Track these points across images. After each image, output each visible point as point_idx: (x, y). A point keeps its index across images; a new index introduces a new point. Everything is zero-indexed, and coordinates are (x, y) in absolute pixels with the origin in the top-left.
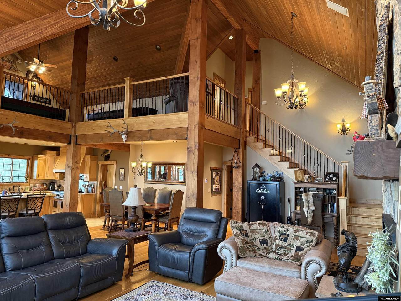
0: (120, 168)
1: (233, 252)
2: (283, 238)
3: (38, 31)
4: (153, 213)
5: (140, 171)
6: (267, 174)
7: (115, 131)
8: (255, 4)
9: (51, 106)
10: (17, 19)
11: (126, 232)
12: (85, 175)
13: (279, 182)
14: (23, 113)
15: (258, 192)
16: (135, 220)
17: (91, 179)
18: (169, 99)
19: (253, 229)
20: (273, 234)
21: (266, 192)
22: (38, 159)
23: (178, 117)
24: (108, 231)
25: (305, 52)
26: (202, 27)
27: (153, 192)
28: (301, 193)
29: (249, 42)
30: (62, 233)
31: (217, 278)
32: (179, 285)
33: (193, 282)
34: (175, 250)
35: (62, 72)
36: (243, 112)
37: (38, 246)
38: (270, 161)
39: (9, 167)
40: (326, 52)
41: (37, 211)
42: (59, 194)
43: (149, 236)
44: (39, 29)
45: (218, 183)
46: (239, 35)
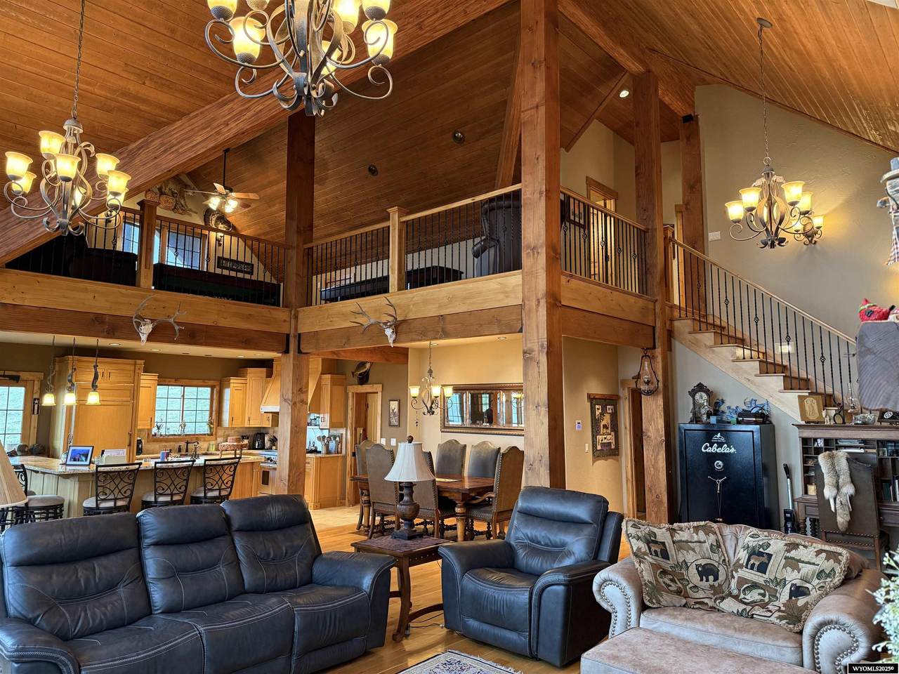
0: (390, 400)
1: (630, 593)
2: (757, 563)
3: (212, 130)
4: (457, 497)
5: (429, 406)
6: (729, 408)
7: (372, 321)
8: (669, 10)
9: (254, 278)
10: (171, 110)
11: (395, 540)
12: (321, 416)
13: (758, 426)
14: (195, 296)
15: (707, 450)
16: (411, 512)
17: (333, 425)
18: (479, 245)
19: (681, 541)
20: (731, 552)
21: (725, 451)
22: (232, 385)
23: (501, 284)
24: (367, 535)
25: (808, 108)
26: (548, 80)
27: (459, 451)
28: (818, 451)
29: (666, 100)
30: (261, 539)
31: (586, 653)
32: (508, 665)
33: (540, 660)
34: (498, 584)
35: (270, 207)
36: (658, 261)
37: (212, 565)
38: (734, 375)
39: (177, 404)
40: (861, 102)
41: (223, 493)
42: (272, 457)
43: (441, 550)
44: (215, 124)
45: (609, 431)
46: (642, 85)
